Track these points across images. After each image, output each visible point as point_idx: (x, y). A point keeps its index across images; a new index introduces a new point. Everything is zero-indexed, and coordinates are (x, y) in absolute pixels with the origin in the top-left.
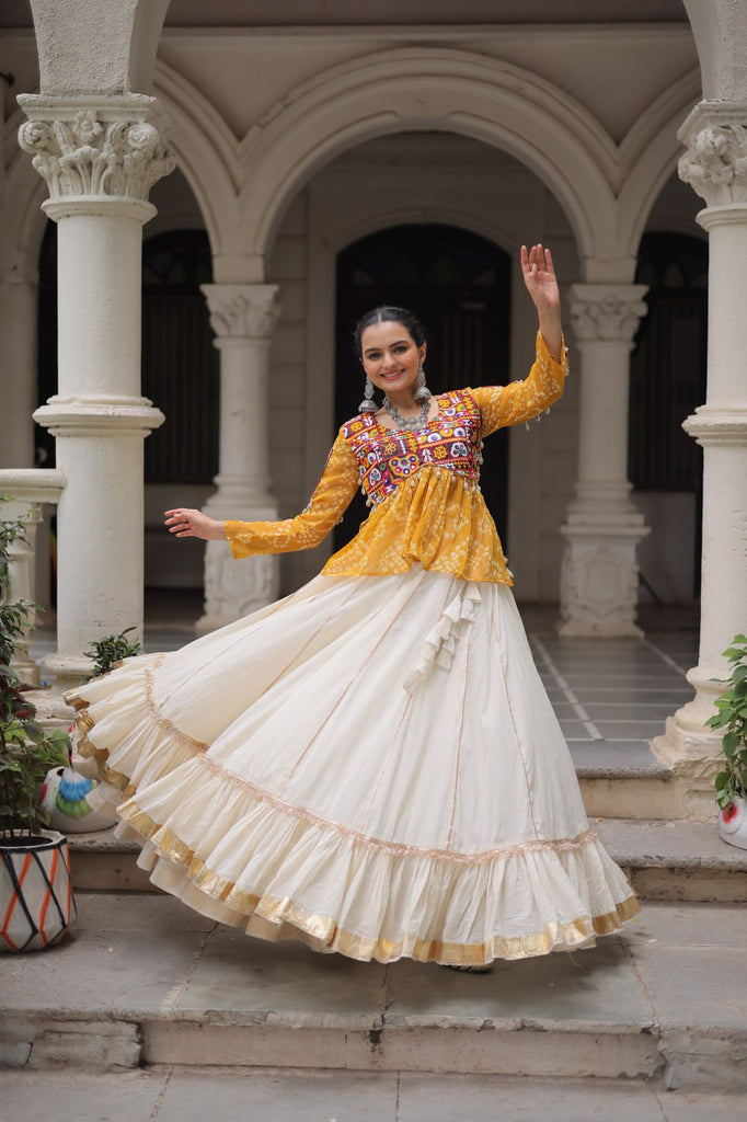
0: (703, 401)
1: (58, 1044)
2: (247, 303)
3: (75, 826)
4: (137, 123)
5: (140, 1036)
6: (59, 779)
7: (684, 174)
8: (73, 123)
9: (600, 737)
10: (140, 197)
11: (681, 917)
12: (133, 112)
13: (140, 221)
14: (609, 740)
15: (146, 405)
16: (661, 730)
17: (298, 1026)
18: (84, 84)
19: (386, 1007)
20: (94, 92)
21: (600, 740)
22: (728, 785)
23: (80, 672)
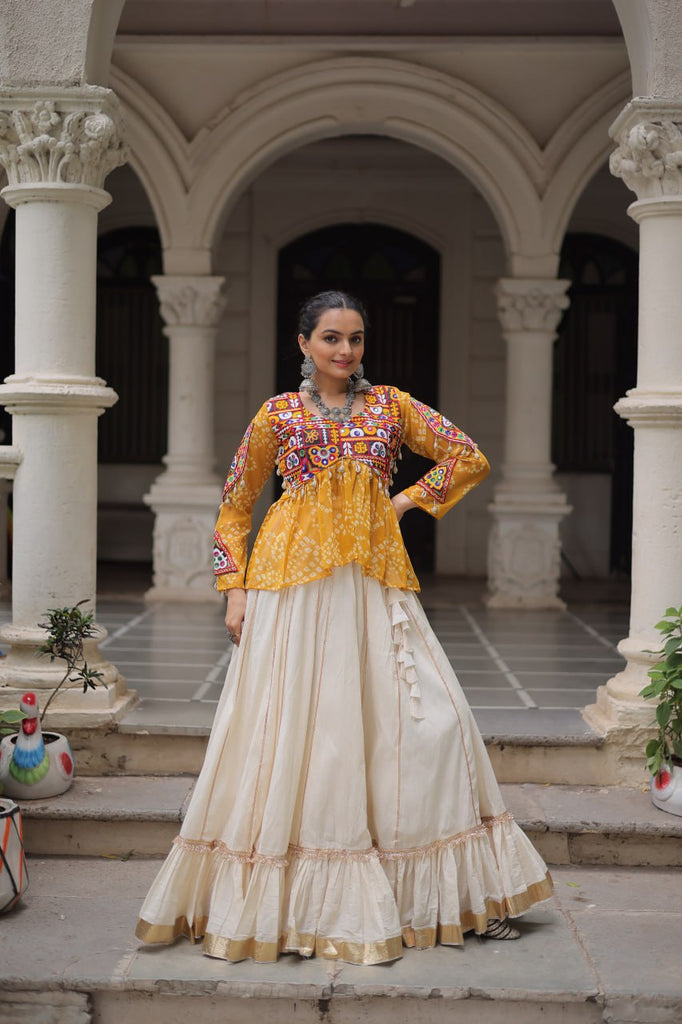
0: (633, 384)
1: (9, 1014)
2: (196, 294)
3: (29, 792)
4: (93, 114)
5: (90, 1006)
6: (13, 746)
7: (616, 169)
8: (31, 113)
9: (533, 705)
10: (96, 185)
11: (617, 881)
12: (89, 103)
13: (96, 208)
14: (541, 708)
15: (100, 384)
16: (592, 699)
17: (248, 995)
18: (42, 76)
19: (335, 976)
20: (52, 83)
21: (534, 708)
22: (658, 751)
23: (34, 642)
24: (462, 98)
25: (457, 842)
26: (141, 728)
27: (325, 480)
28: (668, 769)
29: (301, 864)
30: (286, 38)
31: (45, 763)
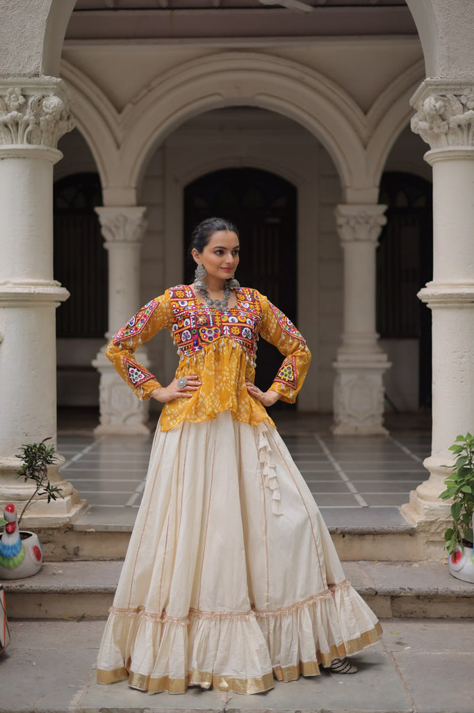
0: (431, 279)
2: (126, 219)
3: (10, 574)
4: (49, 96)
7: (415, 128)
8: (5, 96)
9: (366, 505)
10: (51, 146)
11: (425, 630)
12: (45, 89)
13: (52, 162)
14: (372, 507)
15: (57, 285)
16: (406, 500)
18: (13, 70)
19: (226, 703)
20: (19, 75)
21: (367, 507)
22: (453, 537)
23: (13, 467)
24: (308, 79)
25: (311, 602)
26: (89, 527)
27: (211, 351)
28: (460, 549)
29: (200, 623)
30: (186, 40)
31: (22, 553)
